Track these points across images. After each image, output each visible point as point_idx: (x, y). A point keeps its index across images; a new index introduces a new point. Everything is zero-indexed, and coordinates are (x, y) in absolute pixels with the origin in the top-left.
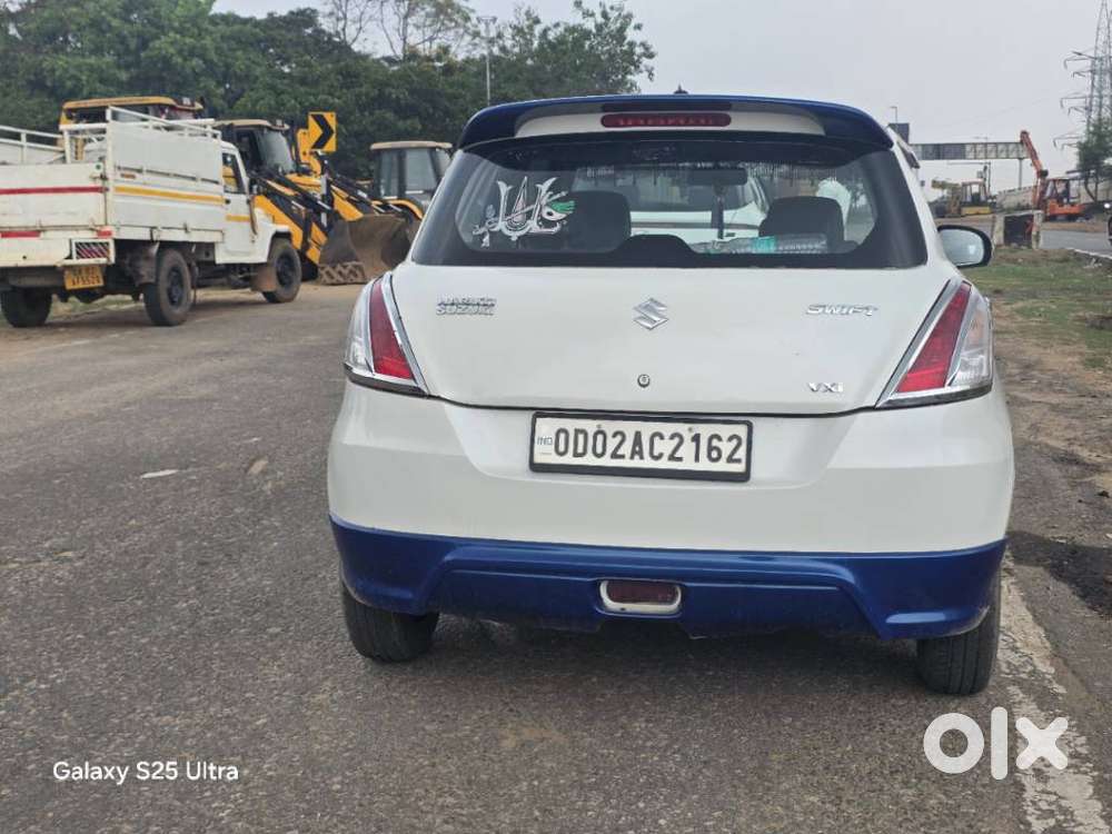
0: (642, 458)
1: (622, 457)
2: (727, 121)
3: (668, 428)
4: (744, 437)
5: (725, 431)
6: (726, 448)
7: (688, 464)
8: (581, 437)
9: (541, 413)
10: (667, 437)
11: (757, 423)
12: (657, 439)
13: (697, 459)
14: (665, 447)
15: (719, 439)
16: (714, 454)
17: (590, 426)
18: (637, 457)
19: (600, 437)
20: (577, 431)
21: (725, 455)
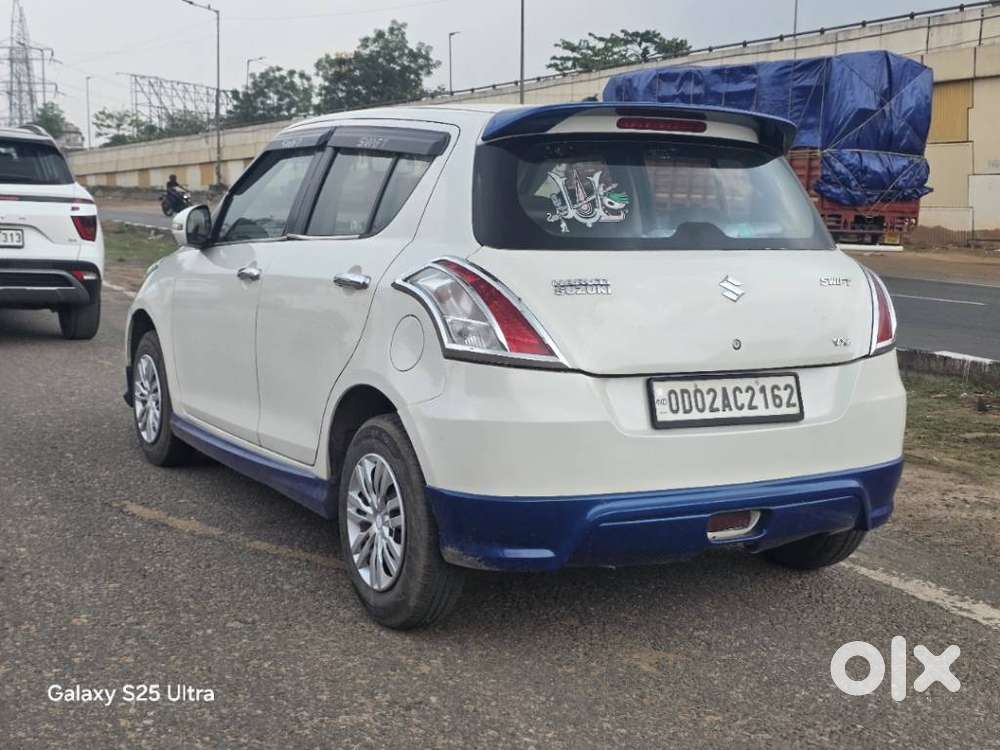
0: (731, 409)
1: (718, 410)
2: (703, 128)
3: (743, 383)
4: (794, 385)
5: (782, 381)
6: (784, 395)
7: (761, 412)
8: (686, 395)
9: (650, 379)
10: (744, 390)
11: (801, 374)
12: (737, 393)
13: (767, 407)
14: (744, 398)
15: (779, 389)
16: (777, 401)
17: (689, 385)
18: (727, 409)
19: (699, 395)
20: (682, 392)
21: (785, 401)
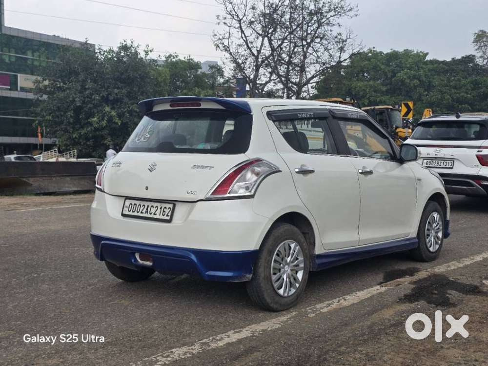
1: (143, 213)
2: (200, 105)
3: (155, 204)
4: (172, 208)
5: (168, 206)
6: (167, 211)
7: (157, 217)
8: (135, 206)
9: (127, 198)
10: (154, 207)
11: (176, 203)
12: (152, 208)
13: (160, 214)
14: (153, 210)
15: (166, 208)
16: (164, 213)
17: (138, 203)
18: (146, 213)
19: (139, 206)
20: (135, 204)
21: (166, 214)
